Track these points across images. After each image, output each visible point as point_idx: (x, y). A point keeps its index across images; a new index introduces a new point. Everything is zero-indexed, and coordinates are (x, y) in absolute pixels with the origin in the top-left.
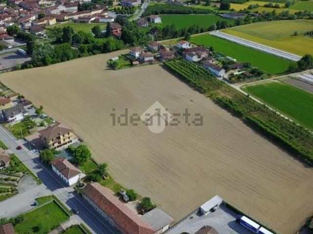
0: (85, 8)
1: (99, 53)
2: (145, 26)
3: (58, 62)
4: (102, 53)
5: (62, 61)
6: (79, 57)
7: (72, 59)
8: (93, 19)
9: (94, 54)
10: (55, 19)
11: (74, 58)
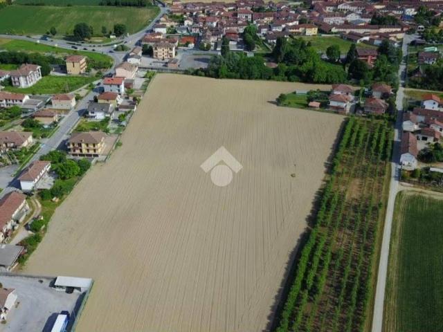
0: (378, 22)
1: (298, 81)
2: (431, 63)
3: (235, 78)
4: (301, 82)
5: (241, 78)
6: (269, 79)
7: (256, 78)
8: (367, 38)
9: (290, 80)
10: (317, 29)
11: (261, 78)
